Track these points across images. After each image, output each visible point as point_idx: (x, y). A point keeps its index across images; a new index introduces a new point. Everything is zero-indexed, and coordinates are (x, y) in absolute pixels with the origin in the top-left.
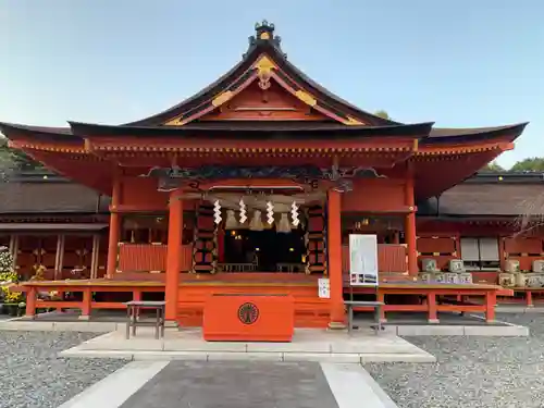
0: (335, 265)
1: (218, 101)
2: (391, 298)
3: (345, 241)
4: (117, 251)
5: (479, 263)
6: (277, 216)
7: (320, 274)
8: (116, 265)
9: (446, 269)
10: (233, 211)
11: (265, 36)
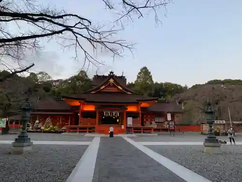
0: (125, 122)
1: (102, 88)
2: (135, 129)
3: (127, 118)
4: (81, 119)
5: (159, 122)
6: (115, 114)
7: (122, 124)
8: (81, 123)
9: (151, 124)
10: (107, 113)
11: (112, 74)
